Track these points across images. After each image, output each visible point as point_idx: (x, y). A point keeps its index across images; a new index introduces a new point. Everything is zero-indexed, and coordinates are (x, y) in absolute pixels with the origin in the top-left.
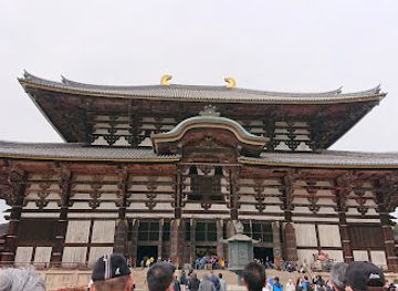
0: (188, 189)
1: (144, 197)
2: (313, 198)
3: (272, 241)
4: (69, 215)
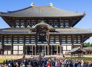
0: (38, 39)
1: (29, 41)
2: (66, 40)
3: (56, 49)
4: (14, 45)
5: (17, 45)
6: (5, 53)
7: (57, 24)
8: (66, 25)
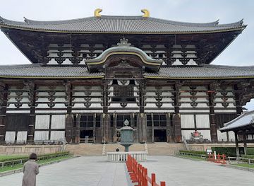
0: (112, 94)
1: (83, 100)
2: (193, 98)
4: (36, 112)
5: (48, 114)
6: (10, 136)
7: (164, 56)
8: (190, 59)
